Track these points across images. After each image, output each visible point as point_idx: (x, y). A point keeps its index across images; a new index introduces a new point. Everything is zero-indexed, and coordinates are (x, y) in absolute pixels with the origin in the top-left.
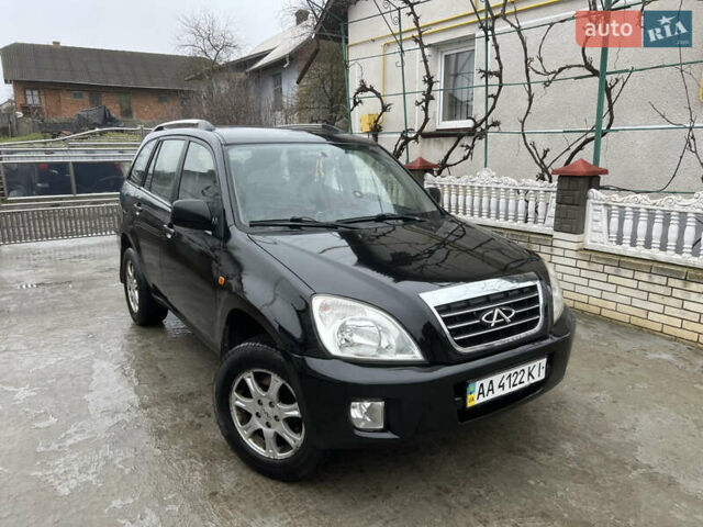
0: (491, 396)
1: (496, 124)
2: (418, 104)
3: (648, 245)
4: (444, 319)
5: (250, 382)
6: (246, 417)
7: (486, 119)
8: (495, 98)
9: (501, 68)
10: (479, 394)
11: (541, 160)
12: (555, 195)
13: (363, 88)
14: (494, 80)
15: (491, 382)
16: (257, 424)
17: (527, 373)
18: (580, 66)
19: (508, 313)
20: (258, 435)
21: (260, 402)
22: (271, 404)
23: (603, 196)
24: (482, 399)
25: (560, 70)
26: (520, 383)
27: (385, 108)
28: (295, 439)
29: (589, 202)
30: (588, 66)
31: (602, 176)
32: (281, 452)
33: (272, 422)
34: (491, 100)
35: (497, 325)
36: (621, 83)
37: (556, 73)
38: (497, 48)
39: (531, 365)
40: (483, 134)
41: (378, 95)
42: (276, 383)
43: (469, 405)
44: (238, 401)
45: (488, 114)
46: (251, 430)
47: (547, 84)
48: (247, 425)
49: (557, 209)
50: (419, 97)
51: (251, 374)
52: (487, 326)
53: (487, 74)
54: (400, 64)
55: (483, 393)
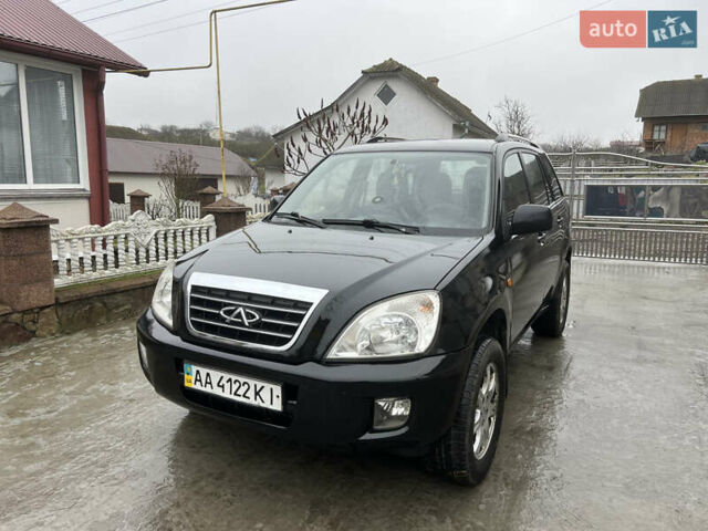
0: (208, 389)
4: (191, 298)
10: (196, 379)
15: (208, 375)
17: (252, 388)
24: (199, 387)
26: (244, 396)
35: (232, 323)
39: (260, 385)
43: (186, 384)
52: (223, 320)
55: (200, 381)
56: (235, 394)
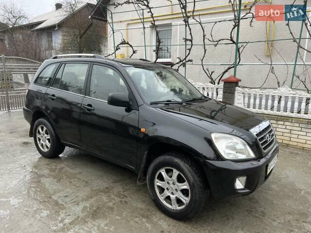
1: (191, 61)
2: (154, 51)
3: (266, 108)
4: (259, 139)
5: (164, 174)
6: (162, 190)
7: (185, 59)
8: (190, 50)
9: (192, 38)
10: (269, 169)
11: (211, 76)
12: (222, 89)
13: (124, 43)
14: (189, 43)
15: (271, 164)
16: (167, 193)
18: (228, 39)
19: (270, 136)
20: (168, 198)
21: (168, 183)
22: (174, 183)
23: (242, 90)
25: (220, 40)
27: (134, 52)
28: (186, 200)
29: (236, 92)
30: (232, 40)
31: (239, 82)
32: (179, 207)
33: (174, 192)
34: (188, 51)
35: (269, 141)
36: (243, 47)
37: (218, 41)
38: (190, 30)
40: (184, 65)
41: (131, 46)
42: (176, 173)
43: (267, 174)
44: (158, 183)
45: (186, 57)
46: (165, 197)
47: (216, 45)
48: (163, 194)
49: (224, 95)
50: (155, 48)
51: (164, 170)
53: (186, 40)
54: (143, 33)
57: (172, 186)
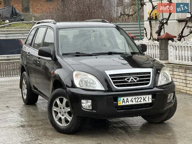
0: (127, 104)
4: (111, 78)
5: (58, 102)
6: (56, 113)
10: (123, 102)
15: (127, 99)
16: (60, 115)
17: (143, 98)
19: (136, 79)
20: (60, 120)
21: (61, 108)
22: (64, 108)
24: (124, 104)
26: (140, 102)
27: (154, 8)
28: (70, 118)
32: (66, 124)
33: (64, 114)
35: (130, 82)
39: (145, 96)
42: (65, 100)
43: (119, 105)
44: (55, 109)
46: (58, 118)
48: (57, 116)
51: (58, 99)
52: (127, 82)
55: (124, 102)
56: (137, 102)
57: (63, 110)
